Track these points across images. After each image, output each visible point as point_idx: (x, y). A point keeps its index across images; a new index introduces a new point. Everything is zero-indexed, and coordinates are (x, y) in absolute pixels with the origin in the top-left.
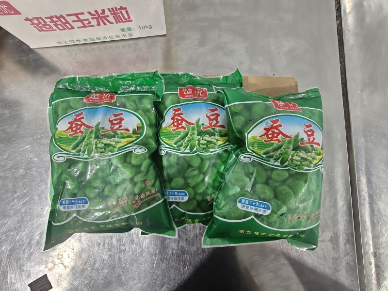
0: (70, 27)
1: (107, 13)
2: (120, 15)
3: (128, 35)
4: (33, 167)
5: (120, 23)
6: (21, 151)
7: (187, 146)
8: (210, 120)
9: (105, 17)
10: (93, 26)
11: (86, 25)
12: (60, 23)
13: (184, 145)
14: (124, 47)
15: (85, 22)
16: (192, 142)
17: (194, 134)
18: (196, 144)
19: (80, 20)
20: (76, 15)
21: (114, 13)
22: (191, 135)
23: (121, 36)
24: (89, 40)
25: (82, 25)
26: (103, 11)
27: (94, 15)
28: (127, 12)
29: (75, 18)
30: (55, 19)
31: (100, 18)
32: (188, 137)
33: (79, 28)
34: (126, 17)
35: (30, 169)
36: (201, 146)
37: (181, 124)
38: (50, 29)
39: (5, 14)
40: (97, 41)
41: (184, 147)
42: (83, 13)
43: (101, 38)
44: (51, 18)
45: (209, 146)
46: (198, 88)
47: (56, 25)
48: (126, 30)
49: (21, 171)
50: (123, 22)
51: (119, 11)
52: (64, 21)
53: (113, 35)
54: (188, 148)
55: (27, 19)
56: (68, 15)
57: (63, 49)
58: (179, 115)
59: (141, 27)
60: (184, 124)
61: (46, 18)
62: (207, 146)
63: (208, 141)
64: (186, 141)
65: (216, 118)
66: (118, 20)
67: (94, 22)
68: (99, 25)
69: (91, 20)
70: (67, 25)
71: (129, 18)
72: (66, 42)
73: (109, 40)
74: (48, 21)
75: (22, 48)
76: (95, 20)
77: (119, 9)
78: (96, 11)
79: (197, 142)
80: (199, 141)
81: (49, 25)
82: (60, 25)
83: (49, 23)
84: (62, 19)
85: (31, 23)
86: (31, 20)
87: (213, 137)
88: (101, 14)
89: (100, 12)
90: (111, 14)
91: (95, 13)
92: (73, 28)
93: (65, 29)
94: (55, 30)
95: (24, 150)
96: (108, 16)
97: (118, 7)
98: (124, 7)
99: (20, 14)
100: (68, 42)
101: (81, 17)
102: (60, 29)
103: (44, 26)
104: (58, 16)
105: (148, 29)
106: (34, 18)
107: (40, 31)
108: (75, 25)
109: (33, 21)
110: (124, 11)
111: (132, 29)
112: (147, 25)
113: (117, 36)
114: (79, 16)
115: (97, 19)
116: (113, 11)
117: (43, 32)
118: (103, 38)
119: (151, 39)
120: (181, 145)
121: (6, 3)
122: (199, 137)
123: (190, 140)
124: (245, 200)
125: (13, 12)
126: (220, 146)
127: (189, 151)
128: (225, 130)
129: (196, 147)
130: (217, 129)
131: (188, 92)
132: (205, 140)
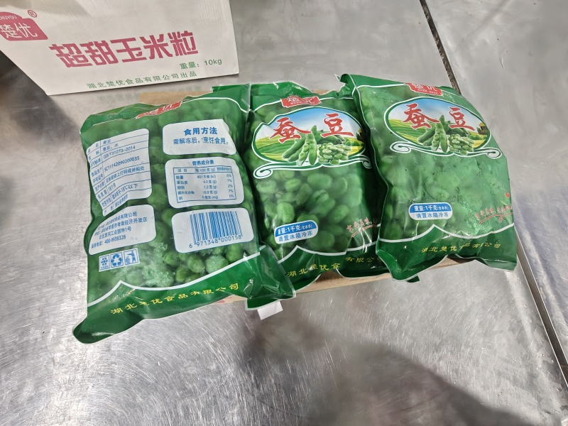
0: (112, 59)
1: (167, 40)
2: (183, 43)
3: (188, 74)
5: (181, 54)
7: (305, 158)
8: (330, 125)
9: (163, 46)
10: (145, 59)
11: (135, 57)
12: (99, 53)
13: (300, 157)
15: (135, 53)
16: (311, 151)
17: (312, 142)
18: (318, 154)
19: (127, 49)
20: (124, 41)
21: (176, 41)
22: (308, 144)
23: (180, 76)
24: (134, 81)
25: (129, 57)
26: (162, 36)
27: (149, 42)
28: (192, 39)
29: (121, 46)
30: (94, 47)
31: (156, 46)
32: (305, 146)
33: (124, 61)
34: (191, 46)
36: (325, 156)
37: (292, 133)
38: (85, 63)
39: (24, 39)
40: (146, 83)
41: (301, 160)
42: (134, 39)
43: (152, 79)
44: (89, 45)
45: (335, 156)
46: (306, 98)
47: (93, 57)
48: (188, 66)
50: (185, 54)
52: (106, 50)
53: (170, 74)
54: (308, 159)
55: (54, 47)
56: (113, 42)
57: (95, 96)
58: (287, 124)
59: (208, 62)
60: (296, 132)
61: (82, 45)
62: (333, 156)
63: (333, 151)
64: (302, 152)
65: (338, 124)
66: (179, 51)
67: (146, 53)
68: (152, 57)
69: (143, 50)
70: (109, 56)
71: (194, 47)
72: (101, 85)
73: (163, 81)
74: (83, 49)
75: (33, 93)
76: (149, 49)
77: (183, 35)
78: (152, 37)
79: (318, 152)
80: (321, 149)
81: (84, 56)
82: (100, 56)
83: (84, 53)
84: (104, 48)
85: (58, 53)
87: (338, 145)
88: (159, 41)
89: (157, 37)
90: (172, 42)
91: (150, 39)
92: (116, 61)
93: (104, 63)
94: (90, 65)
96: (166, 45)
97: (182, 32)
98: (189, 32)
99: (45, 38)
100: (105, 84)
101: (131, 45)
102: (97, 64)
103: (76, 57)
104: (100, 42)
105: (217, 65)
106: (65, 45)
107: (68, 66)
108: (120, 56)
109: (62, 50)
110: (188, 38)
111: (196, 65)
112: (216, 59)
113: (174, 76)
114: (129, 43)
115: (152, 48)
116: (175, 37)
117: (72, 67)
118: (154, 78)
119: (220, 79)
120: (297, 158)
121: (29, 22)
122: (320, 145)
123: (308, 150)
124: (418, 206)
125: (37, 35)
126: (350, 157)
127: (309, 164)
128: (353, 139)
129: (318, 159)
130: (342, 136)
131: (294, 100)
132: (329, 149)
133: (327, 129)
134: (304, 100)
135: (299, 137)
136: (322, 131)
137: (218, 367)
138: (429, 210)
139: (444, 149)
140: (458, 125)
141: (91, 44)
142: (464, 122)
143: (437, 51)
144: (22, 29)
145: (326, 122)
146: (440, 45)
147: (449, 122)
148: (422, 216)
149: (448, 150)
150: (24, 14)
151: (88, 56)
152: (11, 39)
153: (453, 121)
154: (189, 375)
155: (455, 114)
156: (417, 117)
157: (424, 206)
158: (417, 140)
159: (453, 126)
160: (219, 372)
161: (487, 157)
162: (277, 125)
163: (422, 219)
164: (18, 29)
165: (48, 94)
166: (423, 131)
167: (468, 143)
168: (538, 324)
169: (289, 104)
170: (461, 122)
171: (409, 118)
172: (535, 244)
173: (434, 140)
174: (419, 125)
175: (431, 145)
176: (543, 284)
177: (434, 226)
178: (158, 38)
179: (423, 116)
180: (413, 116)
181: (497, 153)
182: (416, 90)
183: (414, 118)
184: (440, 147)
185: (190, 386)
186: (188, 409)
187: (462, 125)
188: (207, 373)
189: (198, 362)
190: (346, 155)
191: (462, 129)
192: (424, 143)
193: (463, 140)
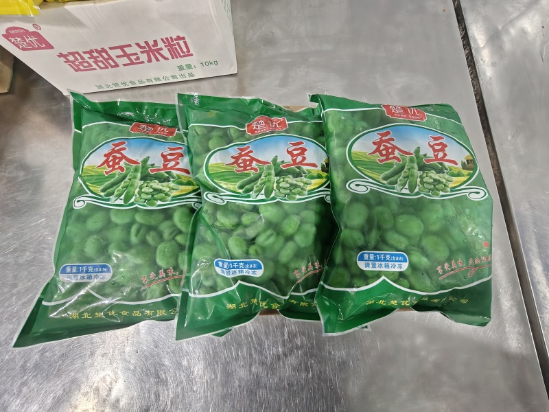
0: (113, 64)
1: (160, 45)
2: (177, 46)
3: (187, 75)
4: (45, 249)
5: (177, 58)
6: (32, 226)
7: (260, 190)
8: (293, 155)
9: (158, 51)
10: (143, 62)
11: (133, 61)
12: (101, 59)
13: (255, 189)
15: (133, 58)
16: (267, 184)
17: (270, 174)
18: (275, 187)
19: (126, 55)
20: (122, 48)
21: (170, 45)
22: (266, 177)
23: (178, 77)
24: (137, 82)
25: (128, 62)
26: (155, 42)
27: (144, 47)
28: (185, 43)
29: (119, 52)
30: (95, 54)
31: (151, 51)
32: (262, 179)
33: (124, 65)
34: (185, 50)
35: (40, 252)
36: (282, 190)
38: (89, 68)
39: (34, 49)
40: (147, 84)
41: (256, 192)
42: (130, 46)
43: (153, 80)
44: (90, 52)
45: (293, 191)
46: (275, 118)
47: (96, 62)
48: (185, 68)
49: (28, 254)
50: (181, 57)
51: (175, 42)
52: (106, 56)
53: (169, 75)
54: (263, 192)
55: (61, 55)
56: (111, 48)
58: (247, 154)
59: (204, 64)
60: (254, 164)
61: (85, 53)
62: (291, 191)
63: (291, 185)
64: (258, 184)
65: (302, 154)
66: (175, 55)
67: (144, 57)
68: (150, 61)
69: (140, 54)
70: (110, 61)
71: (188, 50)
72: (108, 86)
73: (163, 82)
74: (86, 56)
75: (53, 94)
76: (145, 54)
77: (176, 40)
78: (146, 43)
79: (275, 184)
80: (278, 182)
81: (87, 62)
82: (101, 61)
83: (87, 59)
84: (104, 54)
85: (65, 60)
86: (65, 56)
87: (299, 179)
88: (153, 46)
89: (151, 43)
90: (166, 46)
91: (145, 45)
92: (117, 66)
93: (107, 67)
94: (95, 69)
95: (37, 224)
96: (161, 49)
97: (174, 37)
98: (181, 36)
99: (52, 48)
100: (111, 86)
101: (128, 50)
102: (101, 68)
103: (81, 63)
104: (99, 49)
105: (213, 66)
106: (70, 53)
107: (76, 71)
108: (120, 61)
109: (68, 57)
110: (181, 42)
111: (193, 67)
112: (212, 61)
113: (173, 77)
114: (126, 49)
115: (148, 53)
116: (169, 42)
117: (80, 72)
118: (155, 79)
119: (218, 80)
120: (252, 190)
121: (36, 34)
122: (278, 178)
123: (264, 183)
124: (369, 254)
125: (44, 46)
126: (310, 192)
127: (263, 197)
128: (317, 170)
129: (273, 193)
133: (288, 159)
134: (272, 122)
135: (256, 170)
136: (283, 162)
137: (189, 363)
138: (380, 260)
139: (412, 188)
140: (437, 159)
141: (92, 51)
142: (445, 155)
143: (460, 43)
144: (31, 41)
145: (288, 152)
146: (466, 37)
147: (425, 155)
148: (371, 266)
149: (417, 190)
150: (31, 28)
151: (91, 61)
152: (24, 49)
153: (431, 154)
154: (163, 365)
155: (435, 145)
156: (386, 148)
157: (375, 254)
158: (380, 177)
159: (427, 161)
160: (189, 367)
161: (467, 199)
163: (370, 269)
164: (28, 41)
165: (64, 94)
166: (391, 165)
167: (444, 181)
170: (440, 155)
171: (378, 150)
173: (401, 178)
174: (388, 159)
175: (396, 183)
177: (383, 278)
178: (153, 43)
179: (394, 148)
180: (382, 148)
181: (482, 193)
182: (393, 114)
183: (383, 150)
184: (407, 186)
187: (442, 159)
188: (179, 365)
189: (172, 355)
190: (305, 190)
191: (441, 164)
192: (388, 181)
193: (438, 178)
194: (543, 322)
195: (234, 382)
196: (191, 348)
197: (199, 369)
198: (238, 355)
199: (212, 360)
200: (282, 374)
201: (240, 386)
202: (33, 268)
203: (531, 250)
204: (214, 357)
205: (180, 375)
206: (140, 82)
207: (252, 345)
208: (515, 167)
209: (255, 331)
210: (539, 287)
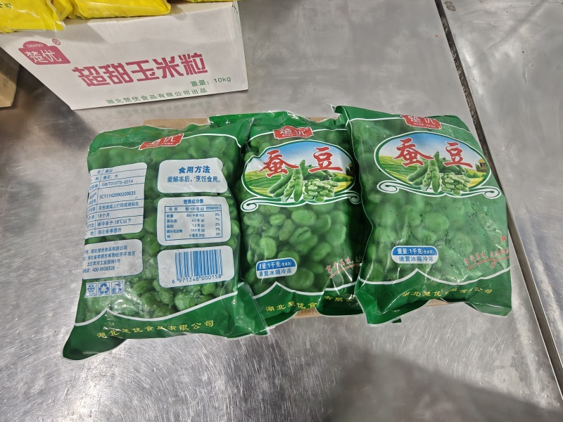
0: (127, 79)
1: (178, 61)
2: (193, 63)
3: (199, 91)
5: (192, 74)
7: (290, 194)
8: (319, 160)
9: (174, 67)
10: (158, 78)
11: (148, 76)
12: (116, 74)
13: (285, 193)
14: (193, 106)
15: (148, 73)
16: (297, 188)
17: (298, 178)
18: (304, 191)
19: (142, 70)
20: (138, 63)
21: (187, 62)
22: (295, 180)
23: (191, 92)
24: (149, 97)
25: (143, 77)
26: (173, 58)
27: (161, 64)
28: (202, 60)
29: (136, 67)
30: (111, 69)
31: (168, 67)
32: (291, 182)
33: (139, 80)
34: (200, 66)
35: (46, 269)
36: (310, 193)
37: (280, 167)
38: (103, 82)
39: (50, 63)
40: (159, 99)
41: (286, 196)
42: (147, 61)
43: (165, 95)
44: (106, 67)
45: (321, 193)
46: (300, 128)
47: (110, 77)
48: (198, 83)
50: (196, 73)
52: (121, 71)
53: (181, 90)
54: (292, 196)
55: (76, 70)
56: (128, 64)
57: (114, 110)
58: (276, 157)
59: (217, 80)
60: (284, 166)
61: (101, 68)
62: (319, 193)
63: (319, 187)
64: (288, 188)
65: (328, 159)
66: (190, 70)
67: (159, 73)
68: (165, 76)
69: (156, 70)
70: (125, 76)
71: (204, 67)
72: (119, 101)
73: (175, 97)
74: (101, 71)
75: (60, 108)
76: (161, 70)
77: (193, 57)
78: (164, 59)
79: (304, 188)
80: (306, 186)
81: (102, 77)
82: (116, 76)
83: (102, 74)
84: (120, 69)
85: (80, 75)
86: (80, 71)
87: (325, 181)
88: (170, 62)
89: (168, 59)
90: (182, 63)
91: (162, 61)
92: (131, 80)
93: (121, 82)
94: (108, 84)
96: (178, 65)
97: (192, 54)
98: (198, 54)
99: (69, 62)
100: (123, 100)
101: (145, 66)
102: (115, 83)
103: (95, 78)
104: (116, 64)
105: (226, 82)
106: (86, 68)
107: (89, 85)
108: (135, 76)
109: (83, 72)
110: (198, 60)
111: (206, 83)
112: (225, 77)
113: (186, 92)
114: (142, 65)
115: (164, 69)
116: (186, 59)
117: (92, 86)
118: (167, 94)
119: (230, 95)
120: (282, 194)
121: (54, 49)
122: (306, 182)
123: (293, 186)
124: (402, 248)
125: (61, 60)
126: (337, 194)
127: (293, 201)
128: (342, 174)
129: (303, 195)
130: (331, 171)
131: (286, 131)
132: (315, 185)
133: (315, 164)
134: (298, 131)
135: (286, 172)
136: (310, 166)
137: (209, 378)
138: (413, 254)
139: (435, 189)
140: (454, 162)
141: (108, 66)
142: (461, 159)
143: (453, 65)
144: (47, 55)
145: (315, 157)
146: (457, 59)
147: (444, 159)
148: (405, 259)
149: (440, 190)
150: (49, 43)
151: (106, 76)
152: (38, 63)
153: (449, 158)
154: (182, 383)
155: (452, 149)
156: (409, 153)
157: (408, 249)
158: (407, 178)
159: (447, 164)
160: (209, 383)
161: (484, 197)
162: (266, 158)
163: (405, 262)
164: (44, 55)
165: (72, 108)
166: (415, 168)
167: (463, 182)
168: (545, 364)
169: (280, 136)
170: (457, 159)
171: (402, 155)
172: (548, 275)
173: (425, 179)
174: (411, 162)
175: (422, 184)
176: (555, 319)
177: (417, 270)
178: (170, 60)
179: (416, 153)
180: (405, 153)
181: (496, 192)
182: (412, 123)
183: (407, 154)
184: (431, 186)
185: (183, 394)
186: (179, 416)
187: (459, 162)
188: (198, 382)
189: (191, 371)
190: (332, 192)
191: (458, 166)
192: (414, 182)
193: (458, 179)
194: (549, 318)
195: (258, 396)
196: (211, 363)
197: (220, 384)
198: (260, 367)
199: (234, 374)
200: (306, 385)
201: (263, 400)
202: (38, 286)
203: (532, 252)
204: (235, 371)
205: (201, 392)
206: (152, 97)
207: (274, 355)
208: (511, 176)
209: (276, 342)
210: (542, 286)
